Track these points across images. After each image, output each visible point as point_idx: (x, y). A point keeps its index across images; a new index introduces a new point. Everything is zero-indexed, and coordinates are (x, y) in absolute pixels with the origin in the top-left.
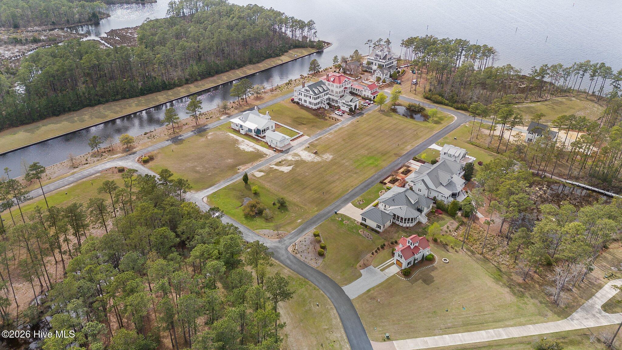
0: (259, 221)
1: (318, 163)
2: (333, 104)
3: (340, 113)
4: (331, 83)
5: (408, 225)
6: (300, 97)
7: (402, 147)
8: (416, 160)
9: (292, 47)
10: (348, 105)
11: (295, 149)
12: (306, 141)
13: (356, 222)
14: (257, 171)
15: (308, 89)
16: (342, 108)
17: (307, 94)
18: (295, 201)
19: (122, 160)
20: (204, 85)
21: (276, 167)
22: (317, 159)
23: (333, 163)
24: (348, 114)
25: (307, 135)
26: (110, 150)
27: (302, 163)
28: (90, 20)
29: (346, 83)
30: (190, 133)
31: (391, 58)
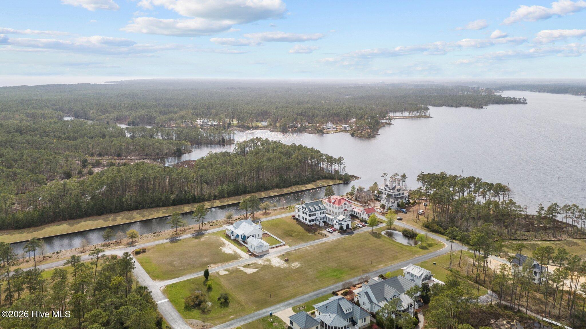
3: (331, 230)
4: (332, 204)
6: (299, 213)
8: (382, 277)
9: (322, 178)
10: (339, 224)
11: (270, 255)
12: (286, 249)
19: (121, 250)
21: (242, 268)
24: (339, 232)
26: (118, 243)
27: (268, 268)
28: (175, 153)
29: (346, 205)
30: (189, 236)
31: (400, 189)
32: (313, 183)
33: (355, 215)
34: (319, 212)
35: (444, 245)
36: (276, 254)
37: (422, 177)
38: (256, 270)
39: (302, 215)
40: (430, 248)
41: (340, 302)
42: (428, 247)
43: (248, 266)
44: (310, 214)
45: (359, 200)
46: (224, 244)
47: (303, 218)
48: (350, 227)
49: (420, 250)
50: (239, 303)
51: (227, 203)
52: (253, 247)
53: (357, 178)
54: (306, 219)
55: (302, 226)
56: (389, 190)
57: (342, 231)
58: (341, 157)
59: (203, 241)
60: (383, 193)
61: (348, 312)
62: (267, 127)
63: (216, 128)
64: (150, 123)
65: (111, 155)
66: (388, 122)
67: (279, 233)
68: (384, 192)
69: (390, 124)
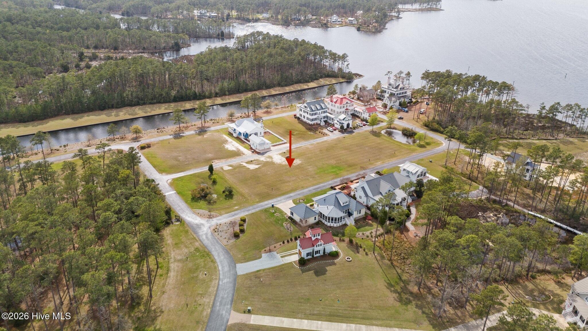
4: (334, 103)
6: (301, 113)
8: (378, 173)
10: (340, 123)
11: (272, 153)
12: (286, 148)
13: (285, 216)
14: (227, 166)
15: (306, 105)
16: (336, 125)
17: (305, 110)
18: (244, 192)
19: (126, 145)
21: (245, 164)
22: (286, 162)
24: (339, 131)
26: (123, 138)
27: (270, 164)
28: (173, 47)
29: (348, 105)
30: (193, 132)
31: (403, 88)
32: (315, 81)
33: (357, 114)
34: (320, 111)
35: (442, 144)
36: (278, 151)
37: (426, 76)
38: (259, 166)
39: (303, 114)
40: (427, 146)
41: (337, 196)
42: (426, 145)
43: (251, 162)
44: (311, 113)
45: (362, 99)
46: (227, 141)
47: (304, 117)
48: (351, 126)
49: (418, 148)
50: (242, 195)
51: (228, 101)
52: (255, 145)
53: (360, 76)
54: (308, 119)
55: (303, 125)
56: (392, 89)
57: (342, 130)
58: (345, 54)
59: (206, 138)
60: (385, 92)
61: (344, 205)
62: (268, 20)
63: (214, 19)
64: (145, 13)
65: (107, 48)
66: (396, 15)
67: (281, 132)
68: (387, 91)
69: (398, 18)
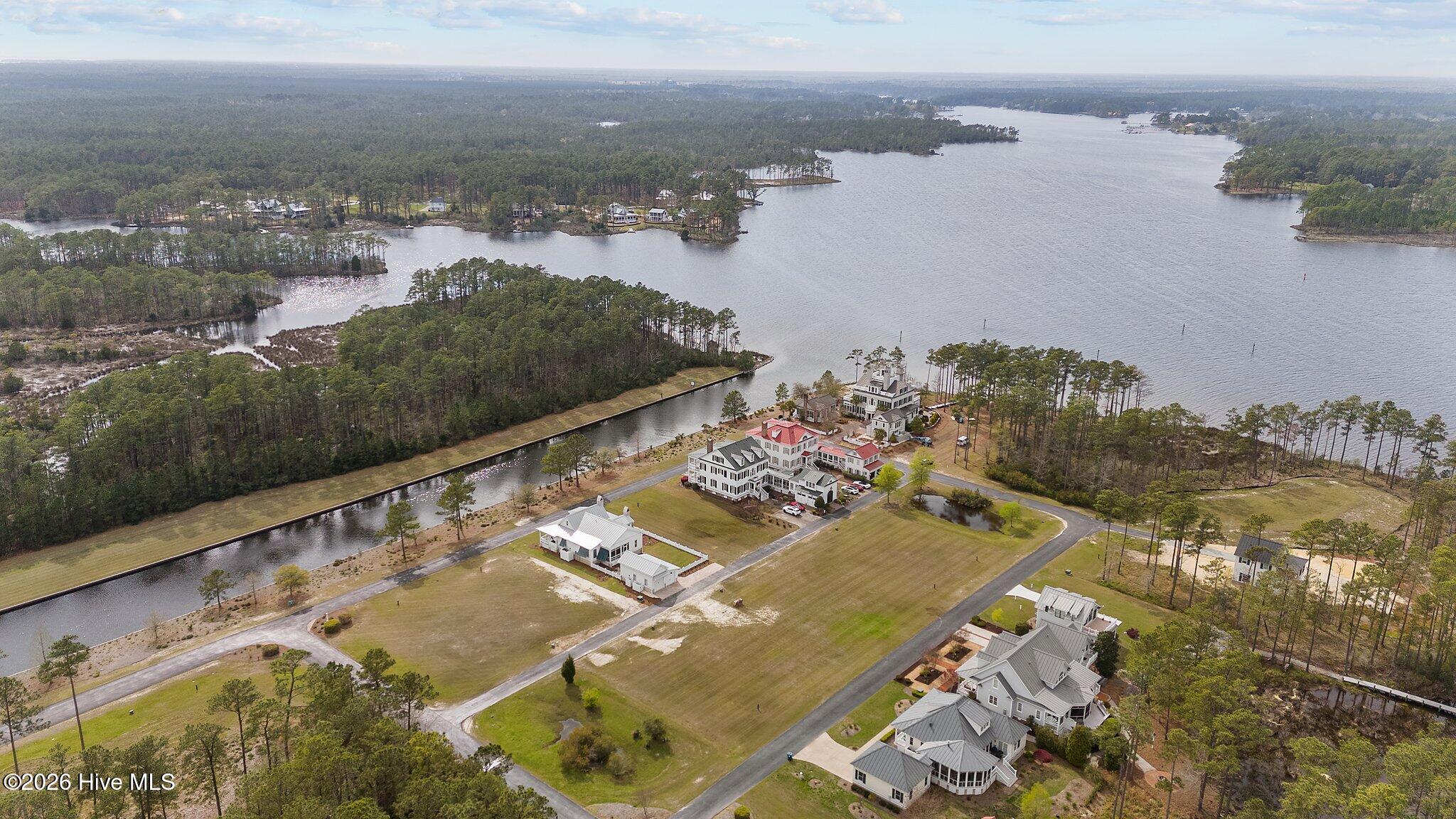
0: (598, 782)
1: (745, 630)
2: (778, 489)
3: (796, 510)
4: (773, 443)
5: (970, 791)
6: (702, 473)
7: (944, 590)
8: (980, 623)
9: (684, 364)
10: (811, 492)
11: (689, 596)
12: (716, 576)
13: (840, 784)
14: (598, 651)
15: (719, 455)
16: (798, 499)
17: (718, 467)
18: (688, 726)
19: (275, 627)
20: (481, 449)
21: (642, 641)
22: (743, 620)
23: (779, 629)
24: (814, 513)
25: (719, 562)
26: (249, 604)
27: (700, 631)
28: (236, 310)
29: (807, 442)
30: (443, 562)
31: (906, 389)
34: (755, 466)
35: (1059, 522)
36: (702, 589)
38: (681, 640)
39: (711, 476)
41: (963, 710)
42: (1028, 531)
43: (651, 632)
44: (737, 473)
45: (811, 420)
46: (552, 576)
47: (714, 483)
48: (835, 497)
49: (1017, 540)
50: (693, 739)
53: (765, 358)
54: (725, 487)
55: (716, 505)
56: (882, 393)
57: (823, 508)
58: (727, 310)
59: (492, 574)
60: (865, 399)
61: (984, 730)
62: (447, 218)
63: (302, 223)
64: (95, 212)
65: (39, 324)
66: (748, 197)
67: (674, 530)
68: (869, 397)
69: (754, 203)
